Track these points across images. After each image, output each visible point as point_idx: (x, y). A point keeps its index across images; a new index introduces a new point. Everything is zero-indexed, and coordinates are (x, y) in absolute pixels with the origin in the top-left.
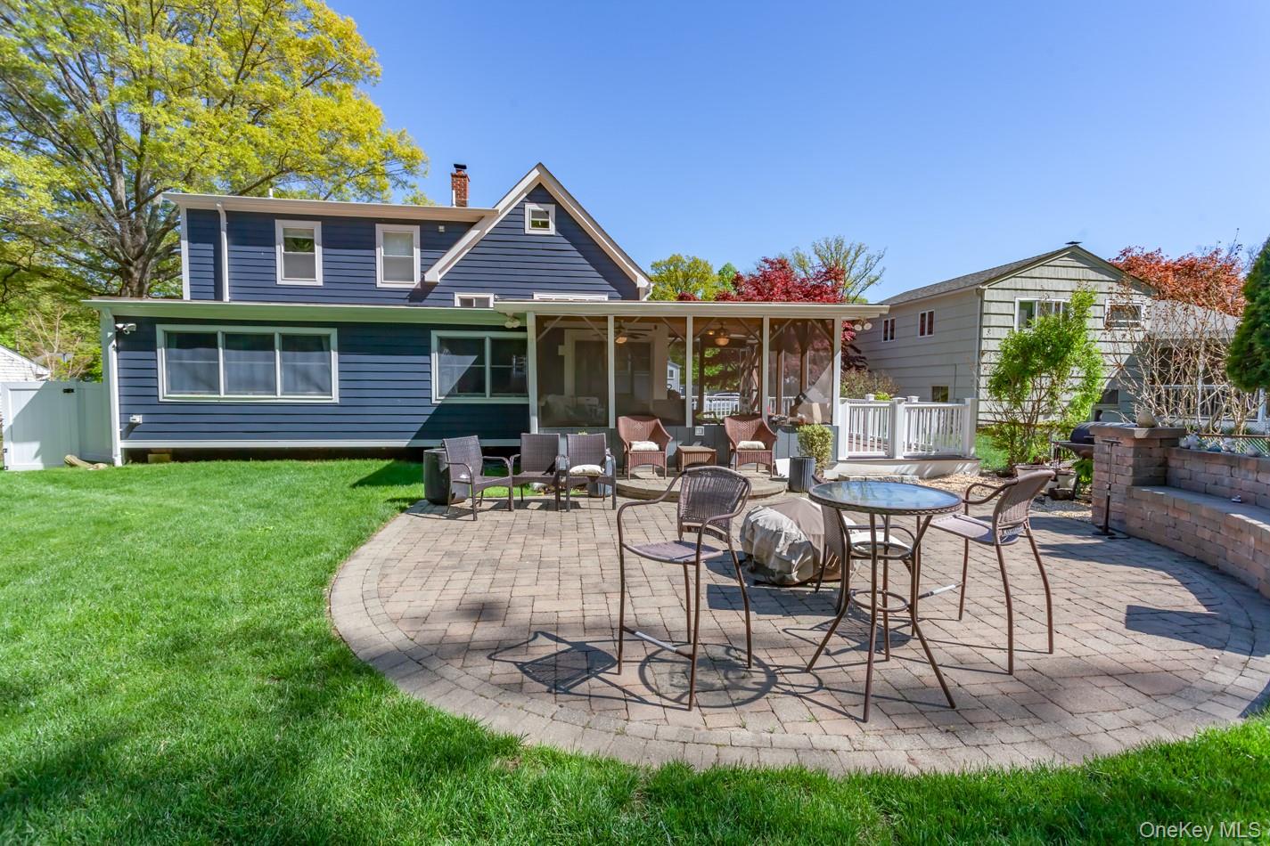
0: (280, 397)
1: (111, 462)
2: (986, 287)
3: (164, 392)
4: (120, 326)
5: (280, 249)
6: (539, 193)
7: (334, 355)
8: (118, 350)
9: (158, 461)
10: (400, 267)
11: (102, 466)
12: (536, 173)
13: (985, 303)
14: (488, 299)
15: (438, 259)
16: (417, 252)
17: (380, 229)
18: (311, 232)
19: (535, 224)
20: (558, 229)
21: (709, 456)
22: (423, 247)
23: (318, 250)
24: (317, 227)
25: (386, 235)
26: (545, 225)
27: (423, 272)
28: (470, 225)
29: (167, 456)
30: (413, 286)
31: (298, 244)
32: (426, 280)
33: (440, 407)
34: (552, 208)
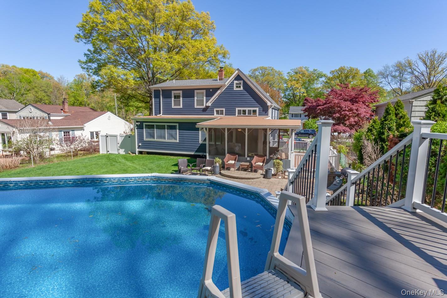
0: (166, 140)
1: (135, 154)
2: (414, 100)
3: (145, 139)
4: (137, 123)
5: (173, 99)
6: (238, 78)
7: (178, 130)
8: (137, 129)
9: (144, 154)
10: (200, 102)
11: (134, 154)
12: (237, 72)
14: (223, 110)
15: (210, 99)
16: (205, 98)
17: (196, 91)
18: (180, 93)
19: (237, 87)
20: (243, 88)
22: (206, 96)
23: (181, 98)
24: (181, 92)
25: (197, 93)
26: (240, 87)
27: (206, 103)
28: (218, 89)
29: (146, 153)
30: (203, 107)
31: (177, 97)
32: (207, 105)
33: (201, 144)
34: (242, 82)
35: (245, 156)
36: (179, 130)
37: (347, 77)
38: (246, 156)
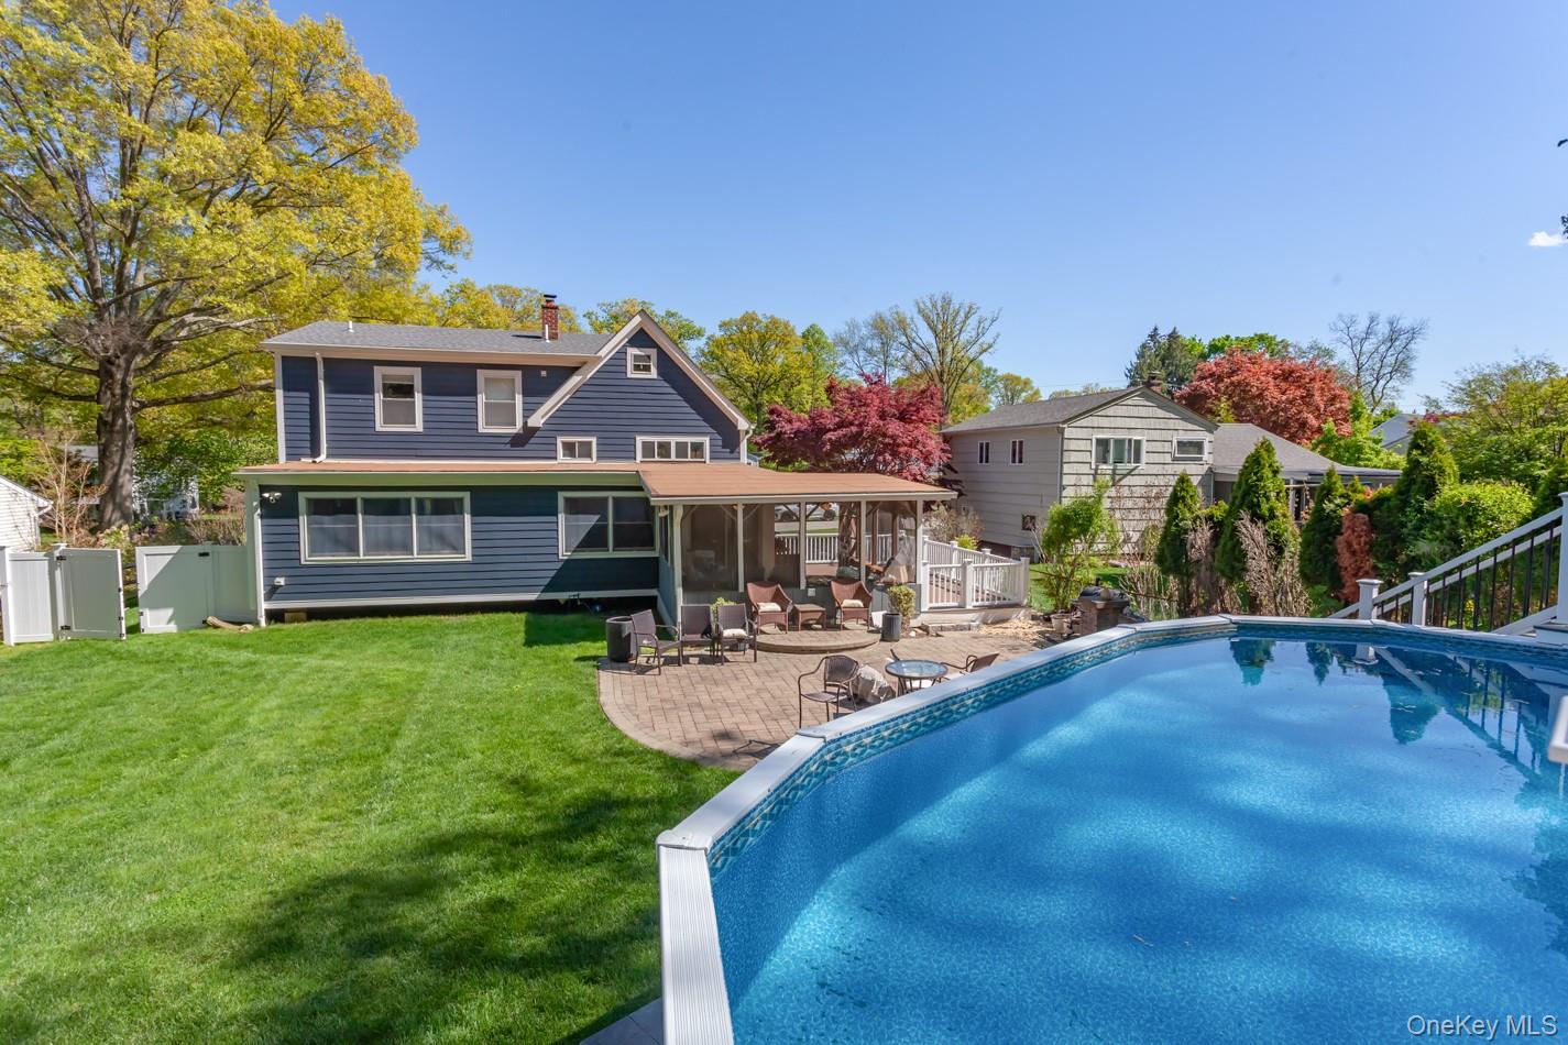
0: (416, 557)
1: (256, 623)
2: (1065, 426)
3: (306, 557)
4: (266, 495)
5: (379, 397)
6: (640, 338)
7: (467, 518)
8: (262, 517)
9: (292, 621)
10: (503, 413)
11: (249, 627)
12: (637, 319)
13: (1065, 441)
14: (590, 443)
15: (542, 404)
16: (519, 399)
17: (481, 375)
18: (412, 378)
19: (637, 368)
20: (659, 374)
21: (820, 614)
22: (526, 393)
23: (418, 397)
24: (417, 373)
25: (487, 380)
26: (647, 368)
27: (526, 417)
28: (573, 370)
29: (303, 615)
30: (515, 431)
31: (403, 390)
32: (529, 425)
33: (567, 562)
34: (653, 352)
35: (799, 586)
36: (474, 514)
37: (763, 340)
38: (803, 586)
